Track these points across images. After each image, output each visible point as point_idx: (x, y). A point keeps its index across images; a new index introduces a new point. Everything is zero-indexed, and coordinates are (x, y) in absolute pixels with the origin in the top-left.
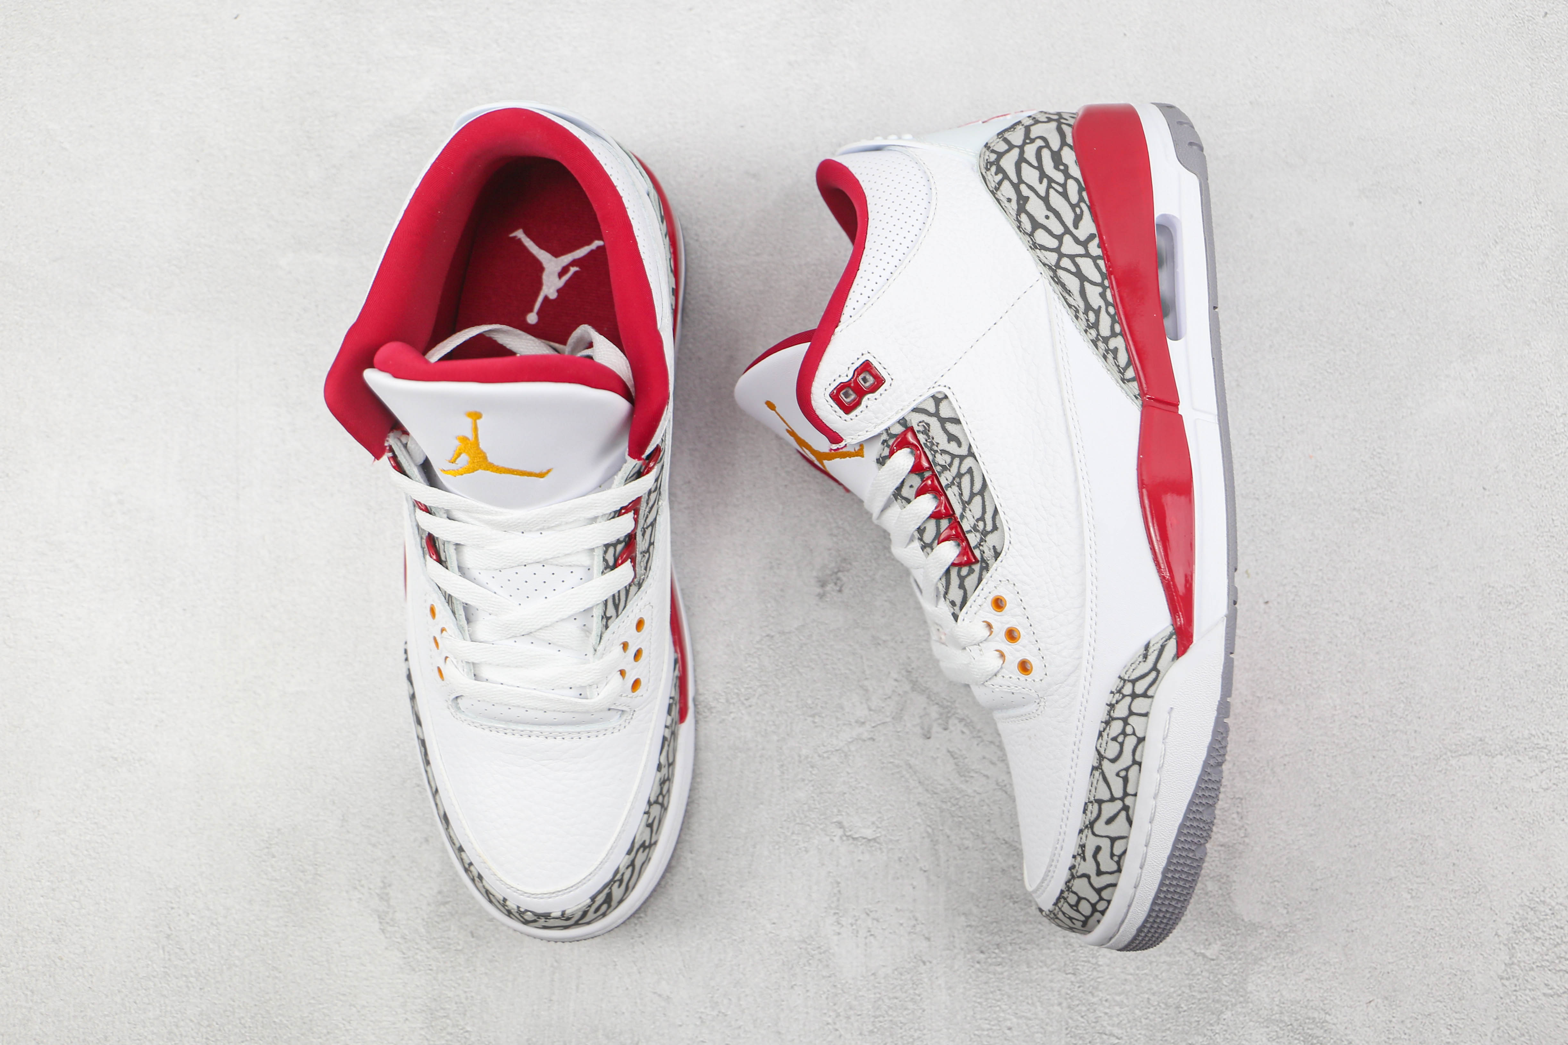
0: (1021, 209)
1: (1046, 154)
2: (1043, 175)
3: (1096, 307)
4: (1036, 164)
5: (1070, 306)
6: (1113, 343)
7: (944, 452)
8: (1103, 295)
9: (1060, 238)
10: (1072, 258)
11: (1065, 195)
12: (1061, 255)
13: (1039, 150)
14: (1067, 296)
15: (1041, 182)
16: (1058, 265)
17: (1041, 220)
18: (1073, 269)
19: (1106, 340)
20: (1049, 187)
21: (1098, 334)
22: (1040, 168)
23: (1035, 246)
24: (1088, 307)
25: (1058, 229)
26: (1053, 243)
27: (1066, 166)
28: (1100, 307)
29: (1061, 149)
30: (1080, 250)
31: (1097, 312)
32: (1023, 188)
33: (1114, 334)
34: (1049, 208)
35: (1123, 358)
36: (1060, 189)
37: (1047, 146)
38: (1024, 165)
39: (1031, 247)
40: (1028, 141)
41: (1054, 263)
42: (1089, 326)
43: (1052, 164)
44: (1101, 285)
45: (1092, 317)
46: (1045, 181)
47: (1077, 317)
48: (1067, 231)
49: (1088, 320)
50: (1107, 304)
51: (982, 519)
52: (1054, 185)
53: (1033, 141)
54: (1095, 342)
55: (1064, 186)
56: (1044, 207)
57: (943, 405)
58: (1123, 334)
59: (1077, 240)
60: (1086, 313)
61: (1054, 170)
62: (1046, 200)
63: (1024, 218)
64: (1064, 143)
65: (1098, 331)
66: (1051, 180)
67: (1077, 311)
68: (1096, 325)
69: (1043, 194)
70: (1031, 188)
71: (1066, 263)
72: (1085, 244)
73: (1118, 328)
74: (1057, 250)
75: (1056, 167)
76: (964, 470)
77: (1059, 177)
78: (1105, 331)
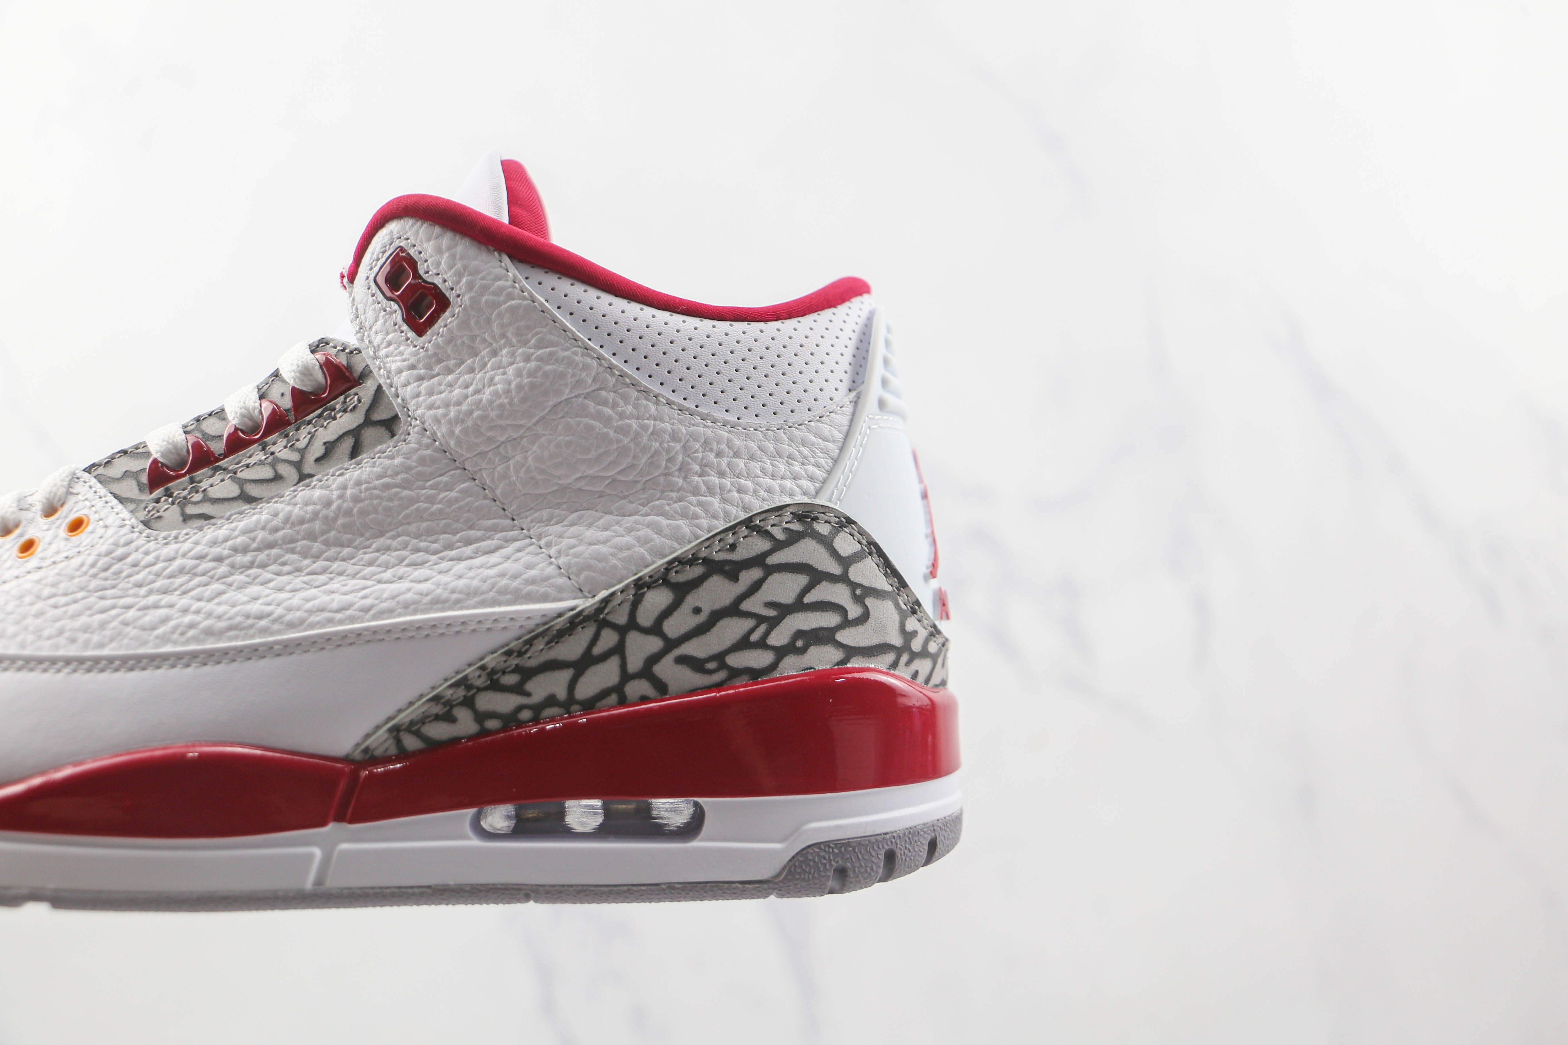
0: (713, 567)
1: (830, 620)
2: (784, 610)
3: (529, 686)
4: (807, 599)
5: (530, 642)
6: (464, 716)
7: (313, 436)
8: (551, 701)
9: (656, 629)
10: (619, 650)
11: (744, 644)
12: (622, 631)
13: (840, 609)
14: (547, 638)
15: (771, 605)
16: (605, 624)
17: (692, 600)
18: (597, 650)
19: (468, 702)
20: (760, 619)
21: (479, 690)
22: (799, 606)
23: (641, 586)
24: (527, 674)
25: (674, 626)
26: (646, 617)
27: (803, 651)
28: (528, 695)
29: (839, 645)
30: (635, 663)
31: (518, 689)
32: (755, 574)
33: (480, 717)
34: (717, 616)
35: (439, 731)
36: (754, 637)
37: (846, 623)
38: (802, 580)
39: (640, 579)
40: (858, 592)
41: (612, 618)
42: (493, 672)
43: (805, 627)
44: (571, 699)
45: (511, 679)
46: (772, 613)
47: (509, 653)
48: (671, 644)
49: (504, 672)
50: (537, 709)
51: (207, 499)
52: (763, 628)
53: (859, 600)
54: (463, 682)
55: (762, 644)
56: (717, 606)
57: (381, 431)
58: (484, 732)
59: (654, 659)
60: (517, 669)
61: (793, 630)
62: (733, 610)
63: (697, 571)
64: (851, 652)
65: (486, 689)
66: (773, 623)
67: (520, 654)
68: (495, 686)
69: (746, 606)
70: (756, 586)
71: (609, 638)
72: (647, 672)
73: (492, 724)
74: (633, 624)
75: (799, 634)
76: (283, 469)
77: (779, 637)
78: (489, 701)
